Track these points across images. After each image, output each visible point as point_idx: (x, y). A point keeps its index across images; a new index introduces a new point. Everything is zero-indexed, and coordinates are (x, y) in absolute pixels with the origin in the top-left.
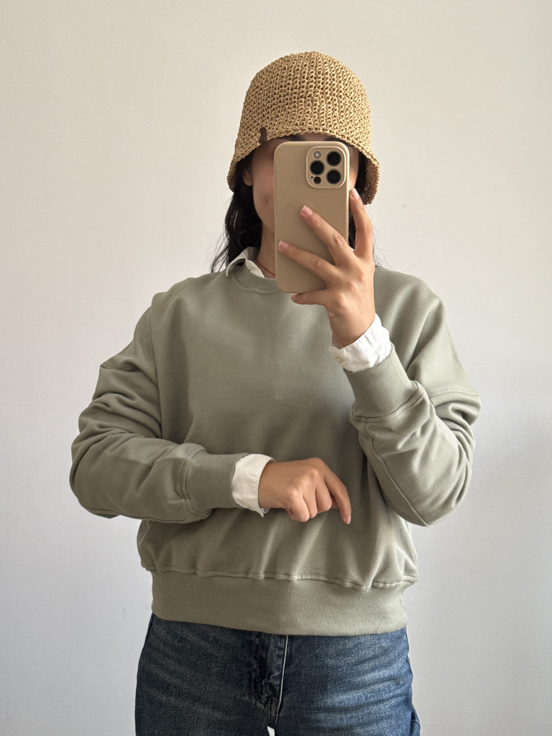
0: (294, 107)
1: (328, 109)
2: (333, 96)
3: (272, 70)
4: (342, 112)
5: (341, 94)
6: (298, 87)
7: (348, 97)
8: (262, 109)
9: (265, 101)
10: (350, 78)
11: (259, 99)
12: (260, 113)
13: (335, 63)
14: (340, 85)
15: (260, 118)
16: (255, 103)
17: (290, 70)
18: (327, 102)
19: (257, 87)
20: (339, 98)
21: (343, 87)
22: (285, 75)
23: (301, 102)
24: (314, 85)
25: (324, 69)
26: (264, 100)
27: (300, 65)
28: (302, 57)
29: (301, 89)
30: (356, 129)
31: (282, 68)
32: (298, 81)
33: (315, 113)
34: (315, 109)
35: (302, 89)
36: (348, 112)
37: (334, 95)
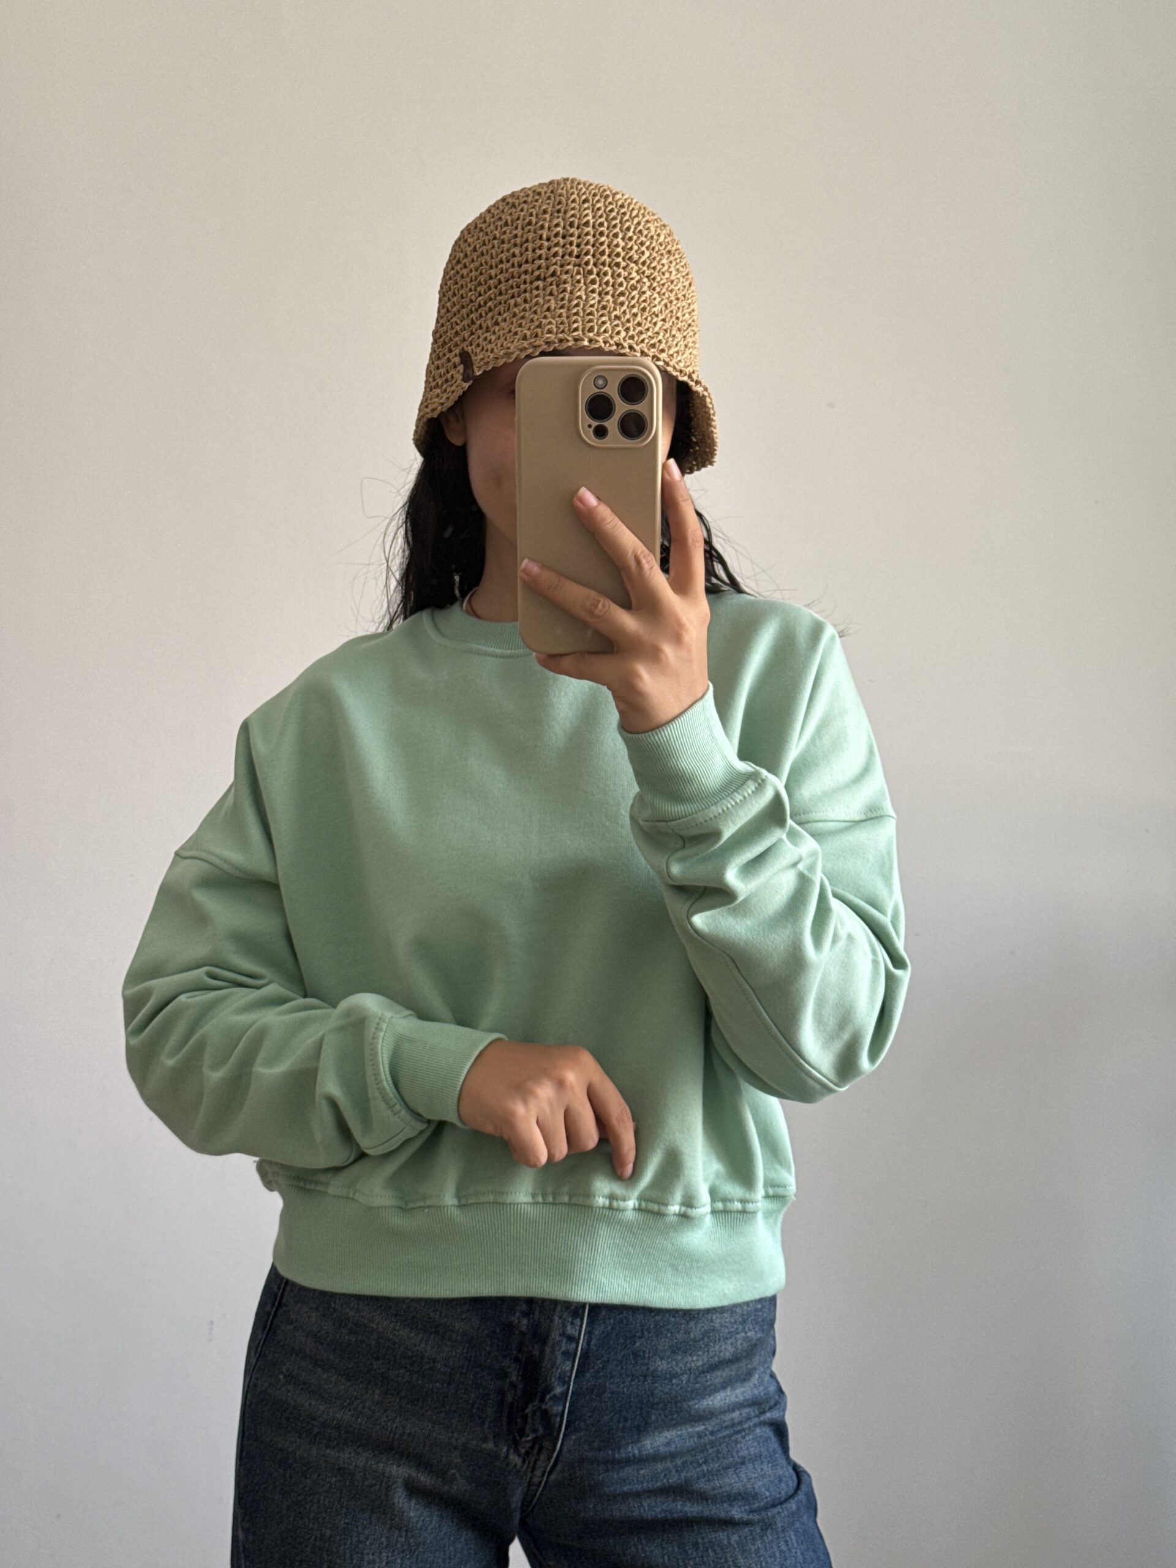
0: (525, 301)
1: (590, 294)
2: (601, 267)
3: (484, 226)
4: (622, 294)
5: (619, 260)
6: (530, 260)
7: (636, 262)
8: (469, 307)
9: (473, 292)
10: (639, 224)
11: (462, 286)
12: (465, 316)
13: (607, 197)
14: (615, 242)
15: (467, 327)
16: (454, 295)
17: (515, 225)
18: (588, 281)
19: (458, 262)
20: (615, 268)
21: (622, 244)
22: (505, 237)
23: (537, 288)
24: (560, 251)
25: (580, 215)
26: (471, 290)
27: (534, 213)
28: (539, 194)
29: (535, 262)
30: (655, 324)
31: (502, 222)
32: (530, 246)
33: (562, 307)
34: (563, 299)
35: (537, 262)
36: (634, 293)
37: (603, 264)
